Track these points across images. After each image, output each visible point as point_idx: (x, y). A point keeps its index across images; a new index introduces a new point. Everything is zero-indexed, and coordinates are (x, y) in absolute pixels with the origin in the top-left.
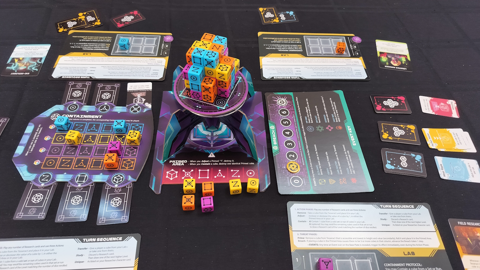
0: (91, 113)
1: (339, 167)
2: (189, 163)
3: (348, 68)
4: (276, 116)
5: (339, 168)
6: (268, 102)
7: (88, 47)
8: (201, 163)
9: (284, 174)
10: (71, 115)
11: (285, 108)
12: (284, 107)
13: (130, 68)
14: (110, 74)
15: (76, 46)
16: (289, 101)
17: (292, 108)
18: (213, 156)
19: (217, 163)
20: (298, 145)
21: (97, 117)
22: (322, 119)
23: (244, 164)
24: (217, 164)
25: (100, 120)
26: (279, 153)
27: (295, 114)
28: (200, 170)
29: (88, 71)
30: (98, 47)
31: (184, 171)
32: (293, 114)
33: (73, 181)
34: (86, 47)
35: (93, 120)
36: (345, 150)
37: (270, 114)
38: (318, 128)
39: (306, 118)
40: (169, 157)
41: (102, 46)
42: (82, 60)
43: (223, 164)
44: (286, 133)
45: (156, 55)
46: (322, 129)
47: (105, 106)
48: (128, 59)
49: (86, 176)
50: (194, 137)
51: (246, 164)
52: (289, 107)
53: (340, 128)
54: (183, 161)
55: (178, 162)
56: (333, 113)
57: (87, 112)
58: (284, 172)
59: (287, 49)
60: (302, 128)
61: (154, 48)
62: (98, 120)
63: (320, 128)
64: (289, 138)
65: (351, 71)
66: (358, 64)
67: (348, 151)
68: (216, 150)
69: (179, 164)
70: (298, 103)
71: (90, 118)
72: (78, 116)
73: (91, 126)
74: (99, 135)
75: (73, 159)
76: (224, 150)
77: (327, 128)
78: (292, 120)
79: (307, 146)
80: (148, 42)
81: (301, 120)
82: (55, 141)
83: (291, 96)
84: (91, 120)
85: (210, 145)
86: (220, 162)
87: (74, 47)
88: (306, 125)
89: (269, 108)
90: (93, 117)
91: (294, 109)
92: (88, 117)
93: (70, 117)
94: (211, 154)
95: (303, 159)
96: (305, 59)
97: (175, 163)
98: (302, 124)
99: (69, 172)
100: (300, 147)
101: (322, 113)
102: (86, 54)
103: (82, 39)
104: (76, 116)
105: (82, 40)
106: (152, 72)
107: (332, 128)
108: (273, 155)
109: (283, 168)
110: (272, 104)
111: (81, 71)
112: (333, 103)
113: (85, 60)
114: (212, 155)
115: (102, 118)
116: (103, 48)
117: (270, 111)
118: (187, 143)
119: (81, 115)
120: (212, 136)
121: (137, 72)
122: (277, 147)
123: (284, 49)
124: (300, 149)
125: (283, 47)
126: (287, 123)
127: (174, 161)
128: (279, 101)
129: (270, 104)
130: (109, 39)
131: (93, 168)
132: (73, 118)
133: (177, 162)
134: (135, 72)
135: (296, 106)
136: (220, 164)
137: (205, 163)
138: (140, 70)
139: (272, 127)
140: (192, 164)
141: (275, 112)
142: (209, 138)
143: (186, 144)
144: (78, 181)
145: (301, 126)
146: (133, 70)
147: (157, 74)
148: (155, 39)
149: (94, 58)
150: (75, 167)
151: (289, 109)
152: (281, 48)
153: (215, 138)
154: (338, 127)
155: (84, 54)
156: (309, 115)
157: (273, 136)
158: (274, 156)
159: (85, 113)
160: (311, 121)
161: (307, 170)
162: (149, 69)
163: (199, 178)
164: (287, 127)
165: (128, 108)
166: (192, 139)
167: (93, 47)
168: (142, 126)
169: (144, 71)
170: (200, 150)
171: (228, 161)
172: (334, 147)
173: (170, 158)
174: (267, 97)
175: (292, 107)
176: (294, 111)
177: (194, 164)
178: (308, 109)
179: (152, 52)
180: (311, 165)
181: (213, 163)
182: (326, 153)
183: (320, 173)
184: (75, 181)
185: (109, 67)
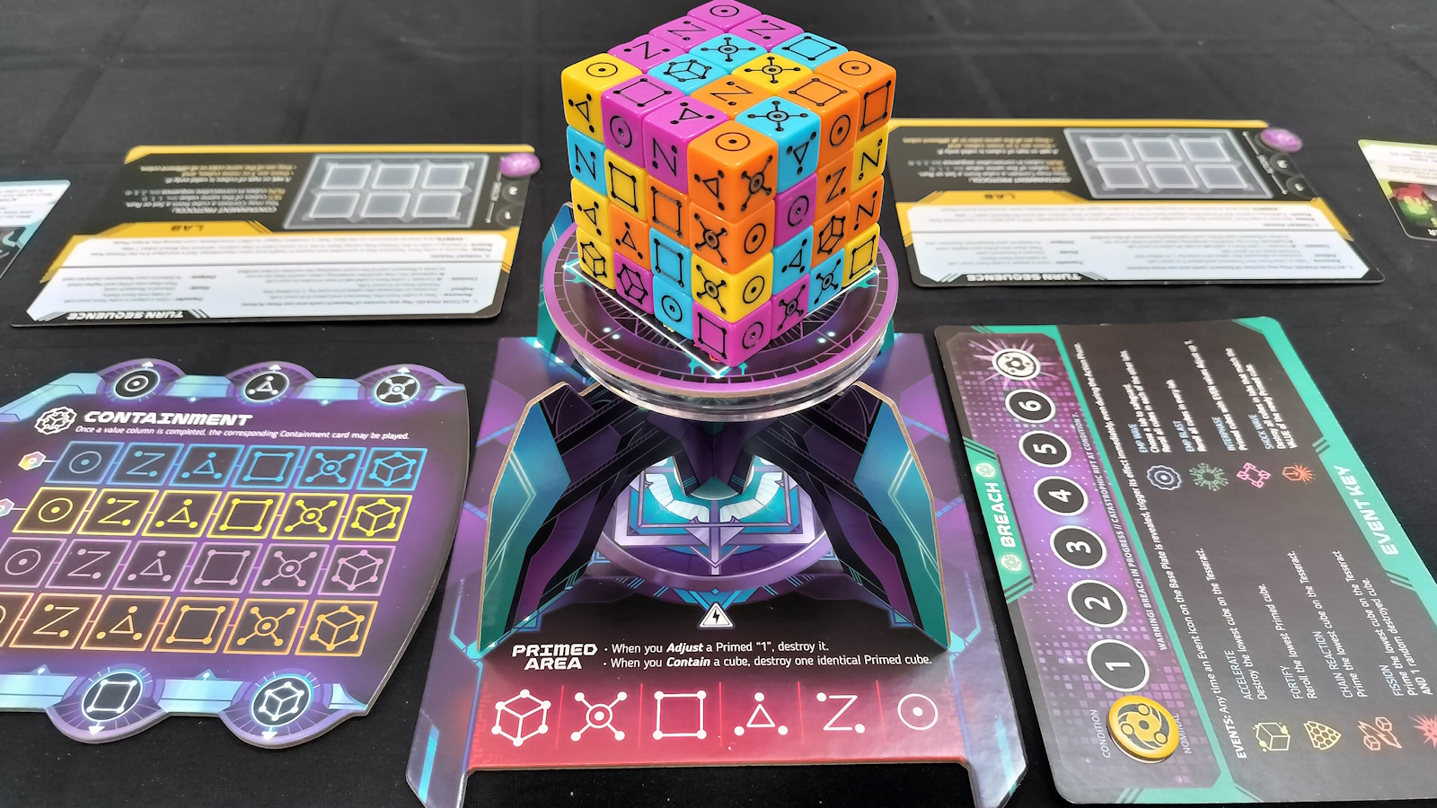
0: (206, 405)
1: (1338, 659)
2: (606, 655)
3: (1277, 239)
4: (997, 422)
5: (1340, 664)
6: (954, 363)
7: (195, 204)
8: (664, 656)
9: (1071, 695)
10: (120, 414)
11: (1033, 388)
12: (1027, 384)
13: (354, 272)
14: (273, 298)
15: (149, 200)
16: (1048, 359)
17: (1066, 389)
18: (724, 622)
19: (742, 655)
20: (1115, 548)
21: (229, 420)
22: (1210, 434)
23: (880, 660)
24: (744, 662)
25: (240, 433)
26: (1031, 589)
27: (1080, 413)
28: (659, 696)
29: (182, 289)
30: (237, 204)
31: (580, 697)
32: (1072, 412)
33: (67, 709)
34: (188, 204)
35: (212, 432)
36: (1350, 577)
37: (968, 413)
38: (1199, 473)
39: (1133, 427)
40: (509, 626)
41: (253, 197)
42: (164, 251)
43: (771, 661)
44: (1051, 494)
45: (465, 222)
46: (1218, 481)
47: (271, 378)
48: (352, 242)
49: (132, 684)
50: (632, 531)
51: (891, 661)
52: (1050, 384)
53: (1303, 474)
54: (575, 649)
55: (551, 650)
56: (1255, 411)
57: (193, 400)
58: (1069, 686)
59: (1004, 174)
60: (1125, 472)
61: (462, 198)
62: (231, 433)
63: (1209, 477)
64: (1071, 520)
65: (1292, 249)
66: (1311, 222)
67: (1367, 582)
68: (737, 593)
69: (559, 665)
70: (1086, 366)
71: (198, 427)
72: (151, 418)
73: (197, 457)
74: (225, 496)
75: (91, 601)
76: (773, 593)
77: (1243, 475)
78: (1074, 439)
79: (1162, 555)
80: (437, 178)
81: (1114, 437)
82: (31, 522)
83: (1053, 341)
84: (202, 433)
85: (704, 568)
86: (758, 652)
87: (138, 205)
88: (1141, 462)
89: (960, 388)
90: (212, 420)
91: (1072, 390)
92: (189, 423)
93: (115, 421)
94: (711, 614)
95: (1153, 621)
96: (1085, 207)
97: (539, 659)
98: (1121, 455)
99: (59, 664)
100: (1130, 560)
101: (1204, 412)
102: (182, 229)
103: (178, 174)
104: (142, 418)
105: (178, 180)
106: (446, 285)
107: (1264, 475)
108: (1004, 599)
109: (1061, 661)
110: (972, 373)
111: (150, 292)
112: (1245, 368)
113: (176, 248)
114: (716, 619)
115: (249, 426)
116: (256, 206)
117: (964, 398)
118: (596, 559)
119: (163, 415)
120: (715, 524)
121: (387, 287)
122: (1017, 559)
123: (992, 174)
124: (1134, 572)
125: (989, 168)
126: (1048, 449)
127: (533, 649)
128: (1003, 361)
129: (965, 373)
130: (282, 173)
131: (174, 645)
132: (129, 424)
133: (546, 653)
134: (376, 288)
135: (1083, 381)
136: (760, 662)
137: (686, 656)
138: (400, 282)
139: (984, 469)
140: (622, 660)
141: (988, 404)
142: (702, 534)
143: (592, 561)
144: (91, 709)
145: (1117, 467)
146: (370, 282)
147: (468, 292)
148: (466, 168)
149: (215, 242)
150: (94, 641)
151: (1053, 394)
152: (981, 171)
153: (729, 534)
154: (1291, 471)
155: (173, 228)
156: (1147, 417)
157: (994, 508)
158: (1008, 602)
159: (182, 405)
160: (1158, 443)
161: (1182, 674)
162: (436, 277)
163: (658, 735)
164: (1055, 472)
165: (367, 385)
166: (623, 538)
167: (214, 204)
168: (417, 456)
169: (415, 282)
170: (658, 594)
171: (795, 647)
172: (1295, 560)
173: (513, 631)
174: (948, 343)
175: (1064, 383)
176: (1075, 399)
177: (629, 664)
178: (1137, 392)
179: (453, 214)
180: (1200, 647)
181: (722, 655)
182: (1263, 588)
183: (1254, 692)
184: (79, 706)
185: (271, 274)
